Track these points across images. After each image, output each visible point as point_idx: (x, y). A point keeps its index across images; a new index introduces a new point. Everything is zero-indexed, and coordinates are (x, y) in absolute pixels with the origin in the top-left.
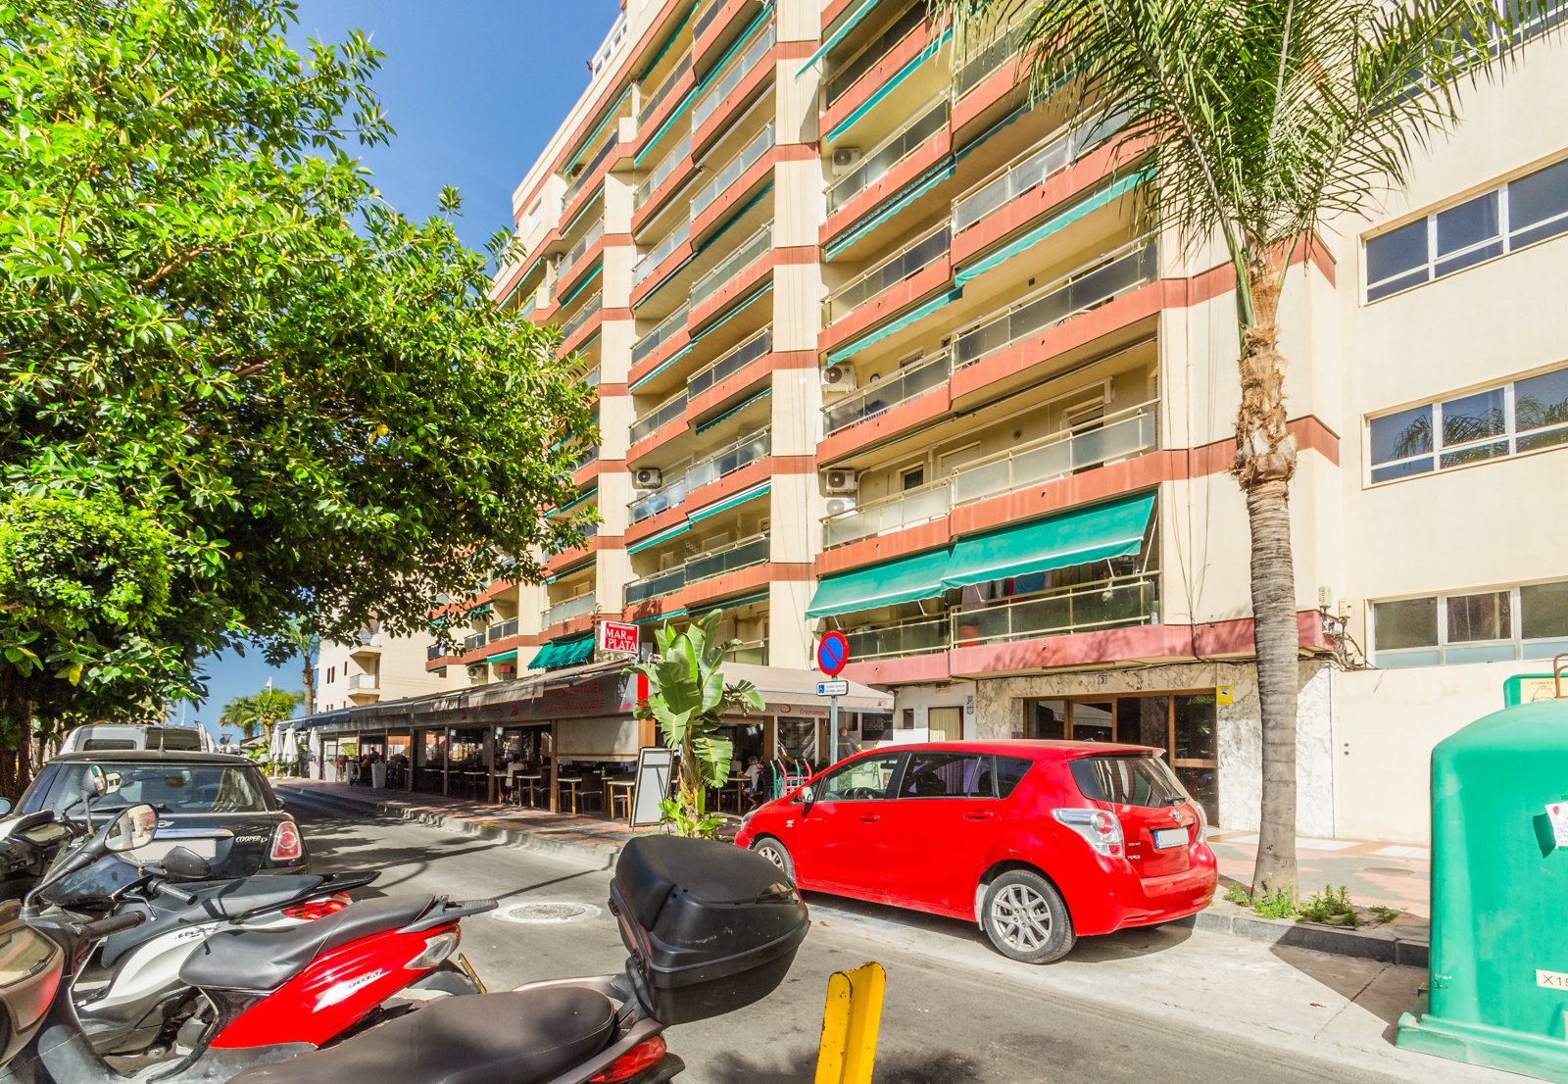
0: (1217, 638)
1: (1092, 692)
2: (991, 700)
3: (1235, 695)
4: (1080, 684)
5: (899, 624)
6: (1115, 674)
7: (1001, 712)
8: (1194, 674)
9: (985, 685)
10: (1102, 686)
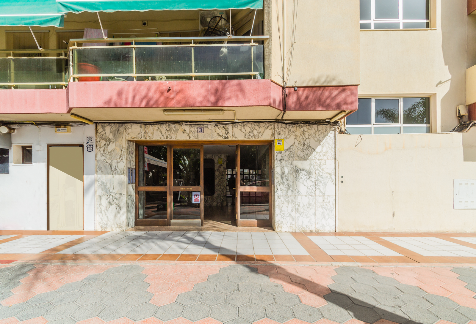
0: (298, 99)
1: (193, 139)
2: (109, 141)
3: (285, 145)
4: (184, 132)
5: (9, 55)
6: (209, 126)
7: (118, 151)
8: (262, 130)
9: (104, 128)
10: (200, 134)
